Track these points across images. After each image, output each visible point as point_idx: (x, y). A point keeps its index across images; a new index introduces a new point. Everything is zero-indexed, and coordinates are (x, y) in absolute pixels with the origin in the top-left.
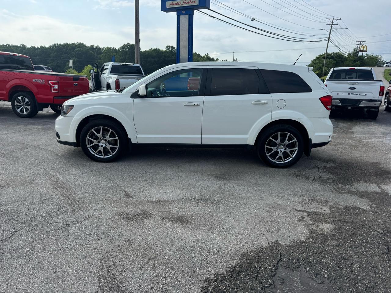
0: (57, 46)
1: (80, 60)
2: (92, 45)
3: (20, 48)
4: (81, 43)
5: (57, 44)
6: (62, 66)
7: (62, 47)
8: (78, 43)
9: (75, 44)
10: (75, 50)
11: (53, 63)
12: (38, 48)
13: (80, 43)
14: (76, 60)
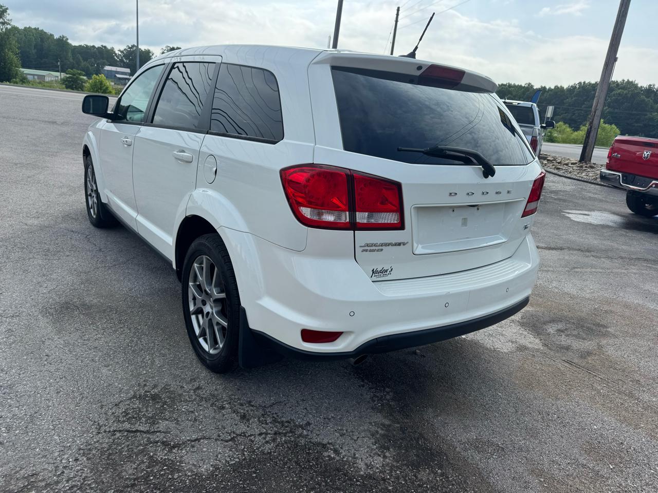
0: (583, 87)
1: (616, 110)
2: (651, 85)
3: (523, 90)
4: (630, 80)
5: (584, 83)
6: (579, 120)
7: (591, 88)
8: (623, 80)
9: (617, 82)
10: (611, 94)
11: (566, 115)
12: (550, 90)
13: (628, 80)
14: (608, 110)
